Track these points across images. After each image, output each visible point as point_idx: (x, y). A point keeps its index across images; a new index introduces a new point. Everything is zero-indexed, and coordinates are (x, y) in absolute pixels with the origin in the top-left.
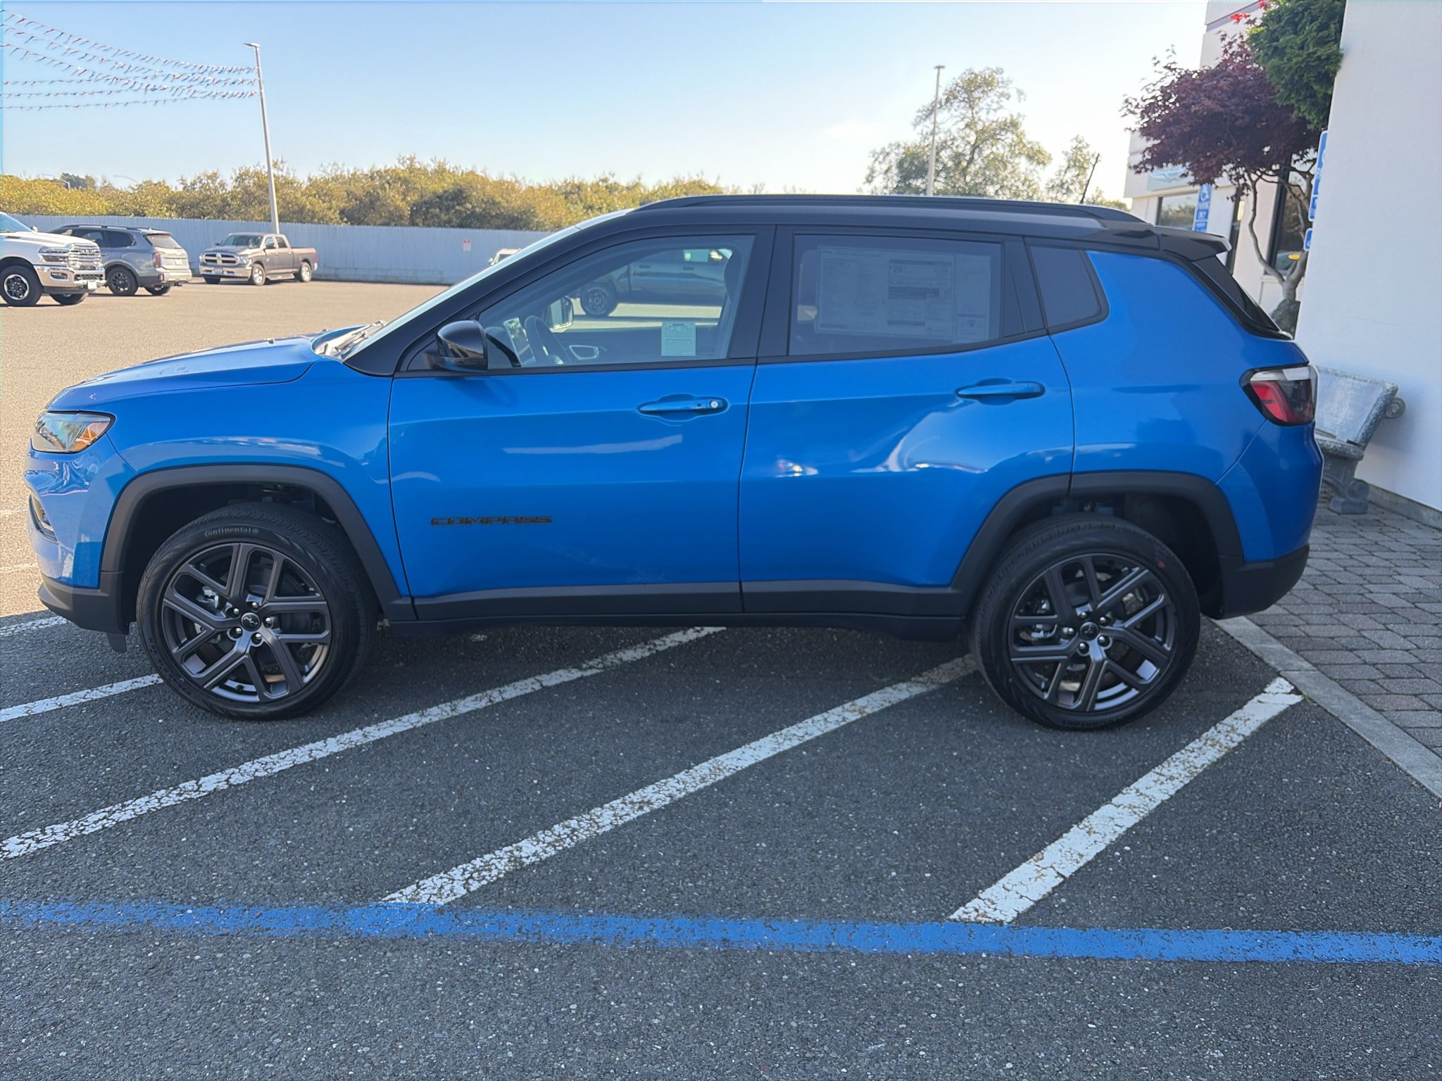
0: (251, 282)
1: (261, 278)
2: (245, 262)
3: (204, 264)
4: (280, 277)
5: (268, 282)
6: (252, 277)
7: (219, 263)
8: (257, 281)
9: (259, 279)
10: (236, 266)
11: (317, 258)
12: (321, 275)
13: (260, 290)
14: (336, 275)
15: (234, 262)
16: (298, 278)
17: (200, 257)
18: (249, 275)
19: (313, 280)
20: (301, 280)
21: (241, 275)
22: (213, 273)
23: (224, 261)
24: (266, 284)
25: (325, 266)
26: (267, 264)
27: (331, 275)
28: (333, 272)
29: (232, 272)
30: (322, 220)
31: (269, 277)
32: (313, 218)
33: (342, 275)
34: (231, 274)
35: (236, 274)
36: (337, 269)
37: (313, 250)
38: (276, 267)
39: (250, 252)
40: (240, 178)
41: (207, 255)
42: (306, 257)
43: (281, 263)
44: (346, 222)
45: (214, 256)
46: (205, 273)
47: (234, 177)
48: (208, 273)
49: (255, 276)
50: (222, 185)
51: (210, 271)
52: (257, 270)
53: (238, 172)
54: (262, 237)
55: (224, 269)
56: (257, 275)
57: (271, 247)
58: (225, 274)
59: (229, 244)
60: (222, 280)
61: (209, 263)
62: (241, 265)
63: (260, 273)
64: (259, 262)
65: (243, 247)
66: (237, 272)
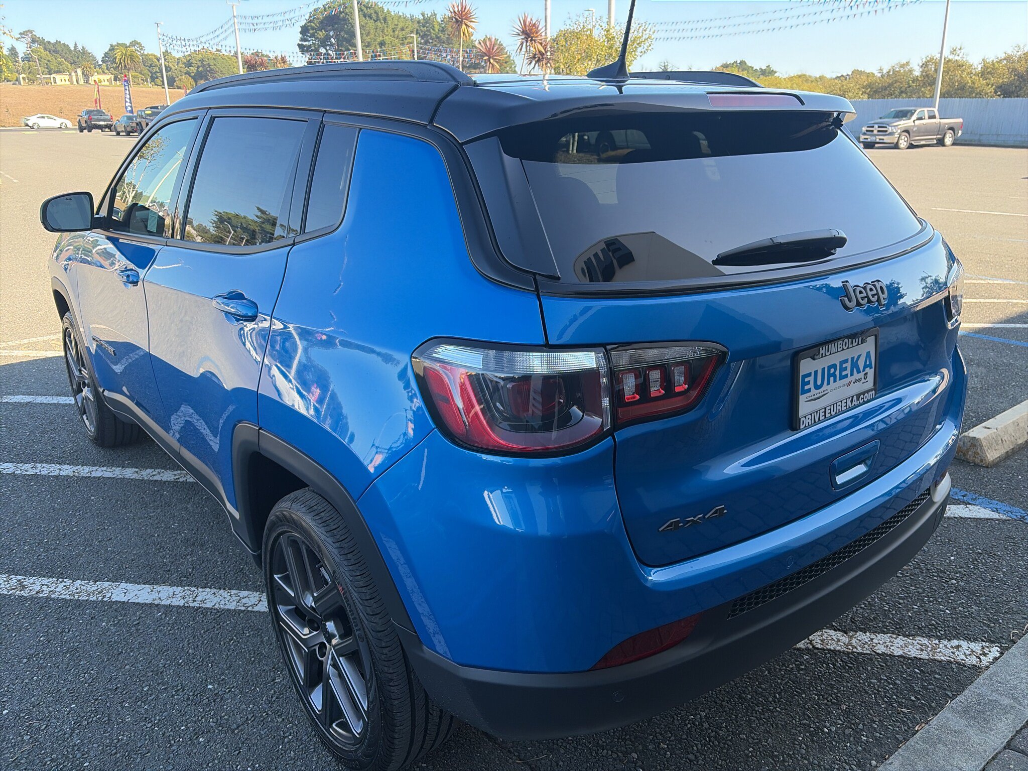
0: (896, 146)
1: (905, 143)
2: (895, 131)
3: (864, 134)
4: (923, 143)
5: (912, 146)
6: (897, 143)
7: (875, 132)
8: (902, 146)
9: (903, 144)
10: (888, 135)
11: (961, 126)
12: (966, 141)
13: (903, 153)
14: (979, 140)
15: (886, 131)
16: (941, 143)
17: (863, 128)
18: (896, 141)
19: (953, 144)
20: (943, 145)
21: (889, 141)
22: (869, 140)
23: (879, 131)
24: (908, 148)
25: (971, 133)
26: (914, 132)
27: (975, 141)
28: (977, 138)
29: (883, 139)
30: (979, 95)
31: (913, 143)
32: (971, 93)
33: (984, 140)
34: (881, 141)
35: (885, 141)
36: (981, 135)
37: (961, 120)
38: (922, 134)
39: (904, 123)
40: (925, 65)
41: (868, 127)
42: (951, 126)
43: (927, 131)
44: (999, 95)
45: (873, 127)
46: (864, 140)
47: (921, 64)
48: (866, 141)
49: (900, 142)
50: (911, 71)
51: (867, 139)
52: (903, 137)
53: (924, 60)
54: (915, 111)
55: (877, 137)
56: (903, 141)
57: (920, 119)
58: (878, 140)
59: (889, 118)
60: (876, 145)
61: (868, 133)
62: (892, 134)
63: (906, 139)
64: (907, 131)
65: (897, 119)
66: (887, 139)
